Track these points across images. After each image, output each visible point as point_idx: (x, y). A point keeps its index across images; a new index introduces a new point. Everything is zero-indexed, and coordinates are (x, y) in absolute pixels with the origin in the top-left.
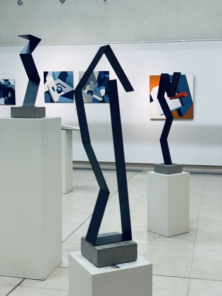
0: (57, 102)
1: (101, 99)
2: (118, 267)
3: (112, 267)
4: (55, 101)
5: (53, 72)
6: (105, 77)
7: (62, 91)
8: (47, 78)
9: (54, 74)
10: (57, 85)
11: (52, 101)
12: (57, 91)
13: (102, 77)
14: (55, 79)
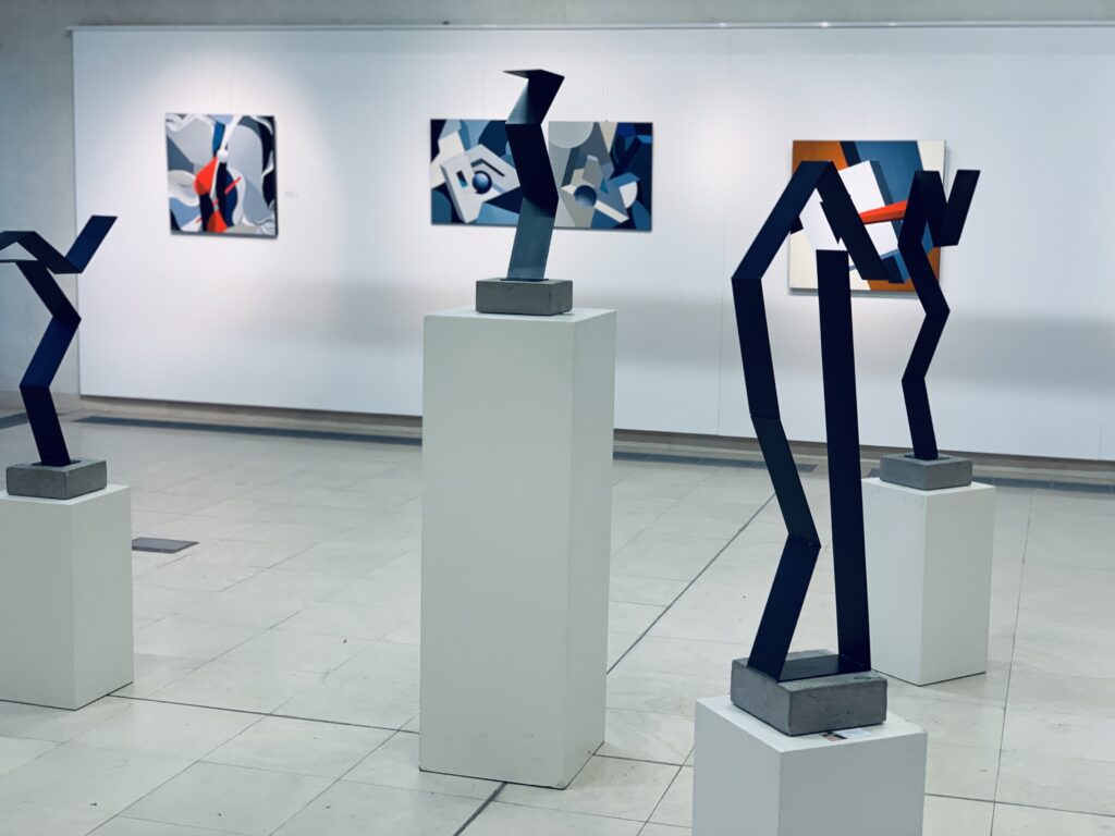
0: (473, 223)
1: (621, 218)
2: (843, 738)
3: (825, 736)
4: (467, 220)
5: (462, 122)
6: (637, 143)
7: (490, 185)
8: (442, 142)
9: (464, 128)
10: (474, 164)
11: (455, 218)
12: (475, 184)
13: (628, 143)
14: (467, 146)
